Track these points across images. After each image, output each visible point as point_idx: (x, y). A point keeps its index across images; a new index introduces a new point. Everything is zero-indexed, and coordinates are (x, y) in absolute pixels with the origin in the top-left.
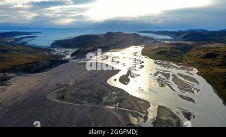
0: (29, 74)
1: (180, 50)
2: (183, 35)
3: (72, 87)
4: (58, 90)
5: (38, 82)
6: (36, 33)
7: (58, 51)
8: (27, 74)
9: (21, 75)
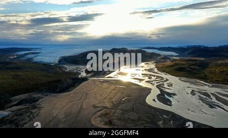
0: (55, 94)
1: (198, 66)
2: (189, 51)
3: (113, 109)
4: (99, 113)
5: (70, 104)
6: (36, 49)
7: (69, 68)
8: (53, 94)
9: (47, 96)
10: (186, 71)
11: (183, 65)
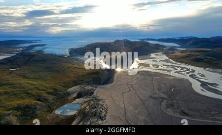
2: (191, 42)
10: (205, 62)
11: (198, 55)
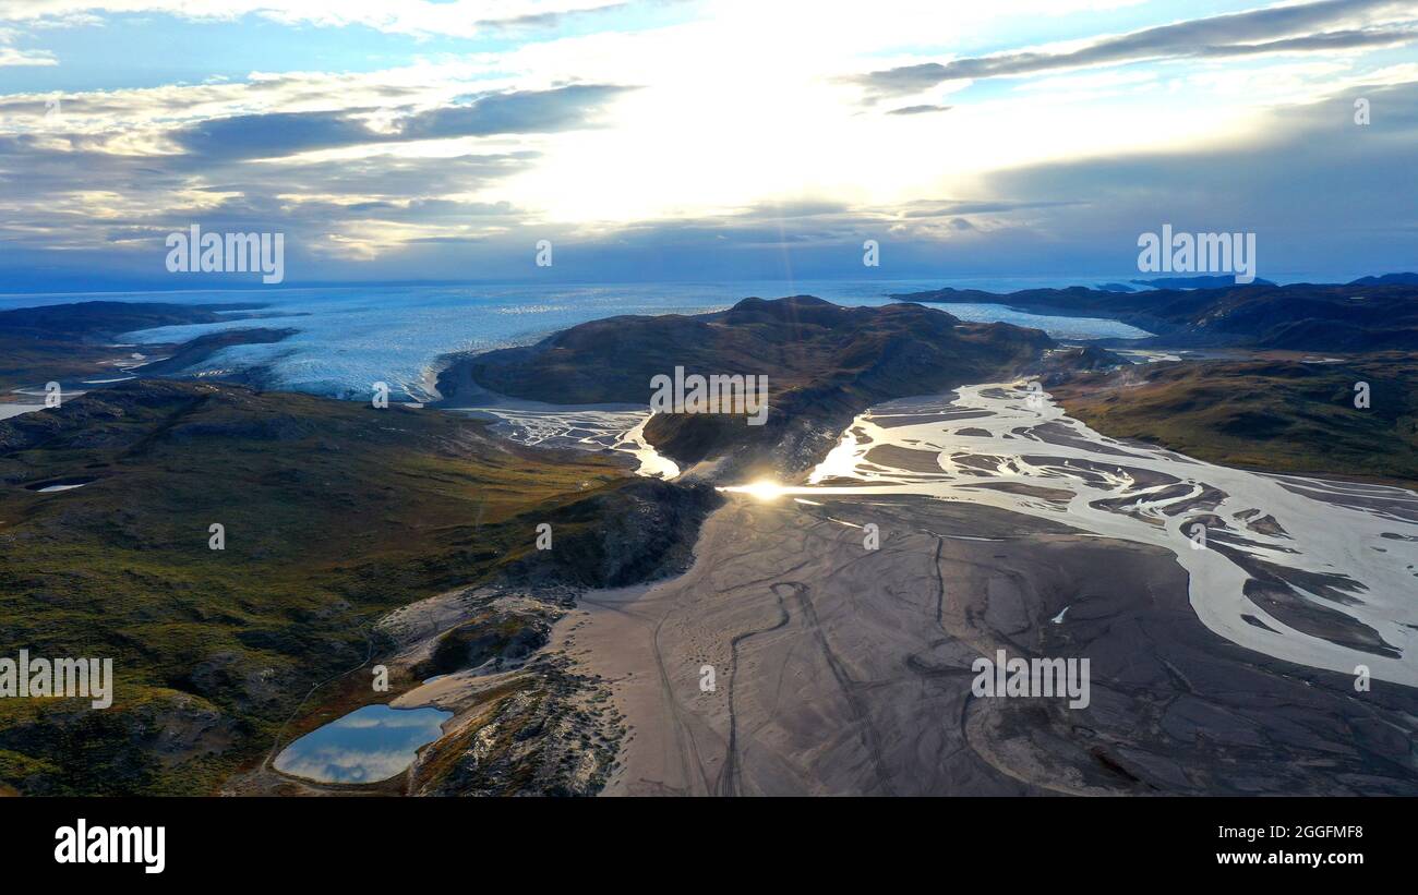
2: (1219, 314)
5: (749, 654)
8: (593, 594)
9: (571, 605)
10: (1293, 438)
11: (1252, 397)
